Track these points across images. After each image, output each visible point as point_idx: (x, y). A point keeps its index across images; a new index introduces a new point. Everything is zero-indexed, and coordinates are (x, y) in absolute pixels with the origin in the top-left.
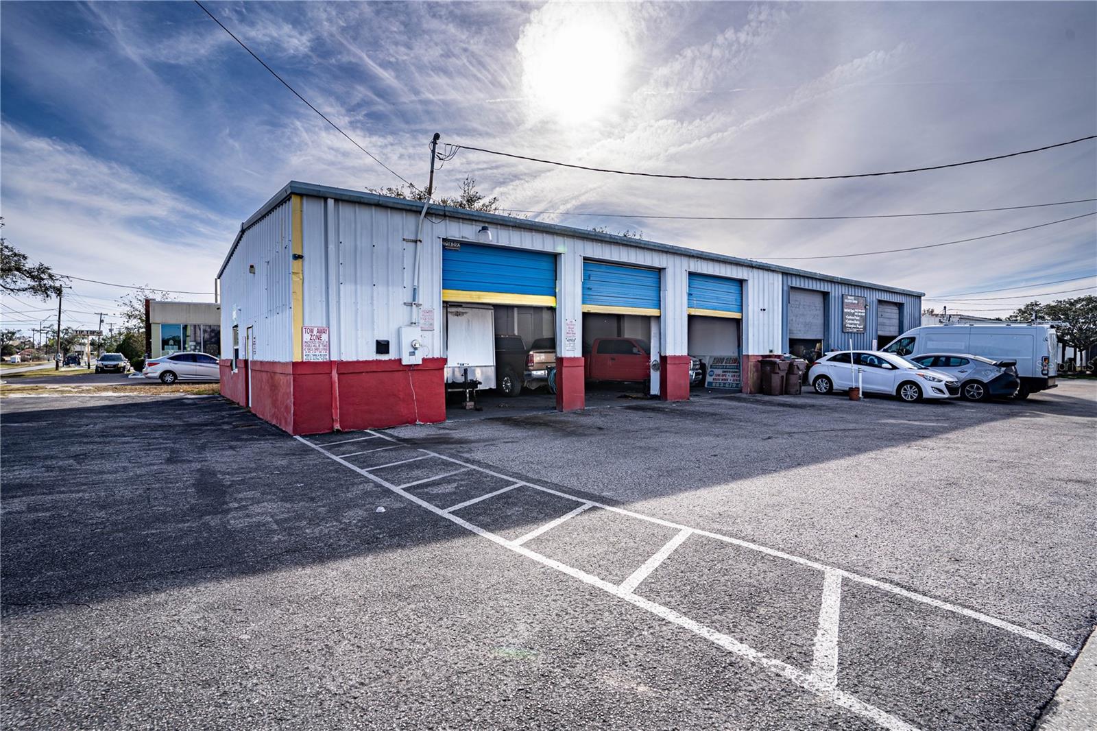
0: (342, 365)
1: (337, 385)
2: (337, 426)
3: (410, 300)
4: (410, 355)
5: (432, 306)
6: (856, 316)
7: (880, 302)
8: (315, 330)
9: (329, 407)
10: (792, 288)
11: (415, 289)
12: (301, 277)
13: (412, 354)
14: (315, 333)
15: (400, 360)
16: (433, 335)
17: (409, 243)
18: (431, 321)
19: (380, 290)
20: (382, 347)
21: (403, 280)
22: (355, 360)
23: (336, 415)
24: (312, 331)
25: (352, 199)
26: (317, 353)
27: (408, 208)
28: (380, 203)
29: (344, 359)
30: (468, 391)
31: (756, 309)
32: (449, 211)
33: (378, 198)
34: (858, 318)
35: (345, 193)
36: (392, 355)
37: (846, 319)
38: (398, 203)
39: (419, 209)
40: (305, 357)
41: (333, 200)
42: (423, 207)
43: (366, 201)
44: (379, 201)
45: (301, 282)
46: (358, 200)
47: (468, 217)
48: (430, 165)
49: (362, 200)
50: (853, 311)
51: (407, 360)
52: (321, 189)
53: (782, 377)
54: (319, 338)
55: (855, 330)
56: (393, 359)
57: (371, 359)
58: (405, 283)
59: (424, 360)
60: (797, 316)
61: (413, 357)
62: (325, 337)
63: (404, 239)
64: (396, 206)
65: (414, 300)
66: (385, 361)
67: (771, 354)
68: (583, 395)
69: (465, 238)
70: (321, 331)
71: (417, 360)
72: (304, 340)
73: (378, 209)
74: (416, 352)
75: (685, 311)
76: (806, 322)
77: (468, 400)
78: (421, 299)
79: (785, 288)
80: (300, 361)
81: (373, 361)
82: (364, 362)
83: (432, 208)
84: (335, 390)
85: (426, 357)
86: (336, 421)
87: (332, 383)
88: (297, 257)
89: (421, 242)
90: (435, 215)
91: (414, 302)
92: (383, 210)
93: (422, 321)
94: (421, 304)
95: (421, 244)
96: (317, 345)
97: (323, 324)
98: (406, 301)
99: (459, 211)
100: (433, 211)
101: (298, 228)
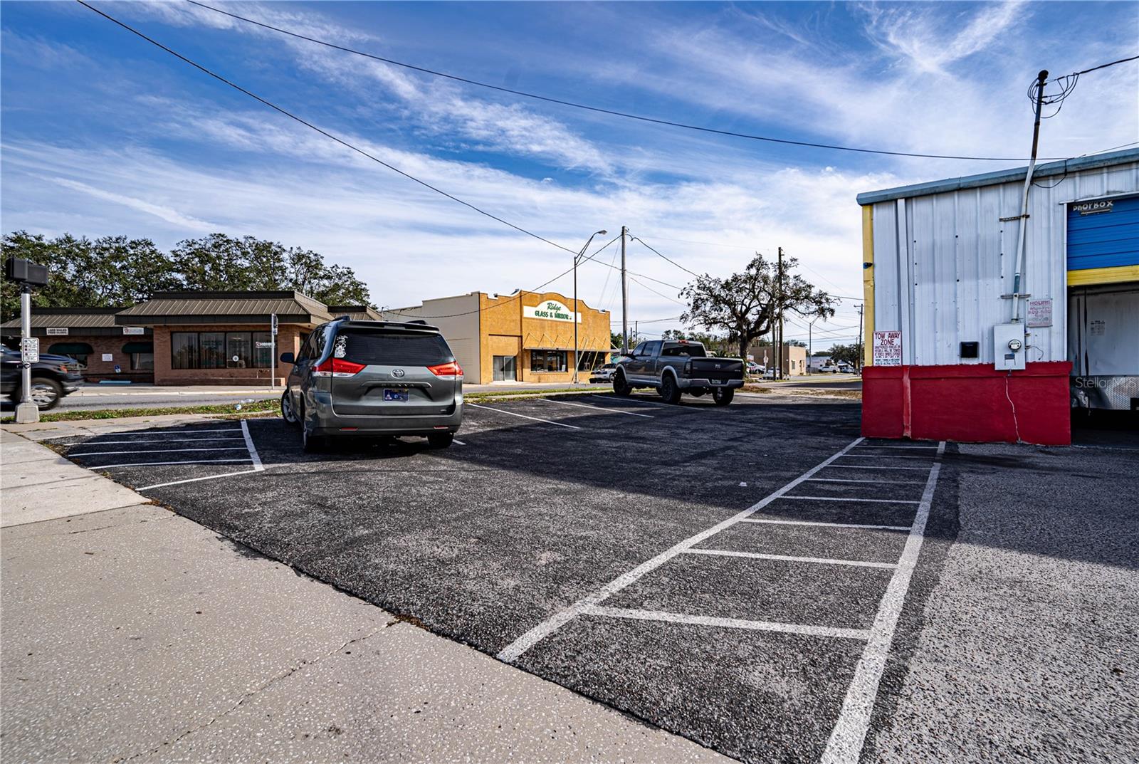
0: (915, 371)
1: (909, 390)
2: (908, 433)
3: (1010, 291)
4: (1006, 359)
5: (1049, 295)
8: (887, 335)
9: (899, 414)
11: (1016, 277)
12: (872, 284)
13: (1010, 356)
14: (886, 338)
15: (993, 365)
16: (1050, 333)
17: (1010, 223)
18: (1048, 315)
19: (969, 285)
20: (969, 349)
21: (1000, 269)
22: (933, 364)
23: (908, 421)
24: (883, 336)
25: (924, 192)
26: (889, 358)
27: (1004, 180)
28: (961, 186)
29: (920, 363)
32: (1075, 165)
33: (958, 182)
35: (916, 189)
36: (982, 359)
38: (987, 179)
39: (1020, 177)
40: (875, 362)
41: (903, 200)
42: (1026, 173)
43: (942, 190)
44: (959, 184)
45: (872, 288)
46: (933, 191)
47: (1115, 162)
48: (1034, 116)
49: (937, 190)
51: (1001, 364)
52: (888, 193)
54: (891, 342)
56: (985, 363)
57: (954, 364)
58: (1003, 271)
59: (1027, 364)
61: (1012, 361)
62: (897, 341)
63: (1001, 220)
64: (984, 183)
65: (1016, 289)
66: (973, 365)
69: (1115, 192)
70: (893, 336)
71: (1019, 363)
72: (875, 345)
73: (962, 193)
74: (1016, 355)
78: (1027, 288)
80: (870, 365)
81: (956, 366)
82: (944, 366)
83: (1043, 170)
84: (907, 396)
85: (1037, 361)
86: (908, 428)
87: (903, 388)
88: (867, 265)
89: (1027, 216)
90: (1047, 177)
91: (1016, 291)
92: (970, 192)
93: (1031, 316)
94: (1029, 295)
95: (1028, 219)
96: (889, 349)
97: (893, 328)
98: (1004, 294)
99: (1095, 159)
100: (1045, 173)
101: (869, 237)
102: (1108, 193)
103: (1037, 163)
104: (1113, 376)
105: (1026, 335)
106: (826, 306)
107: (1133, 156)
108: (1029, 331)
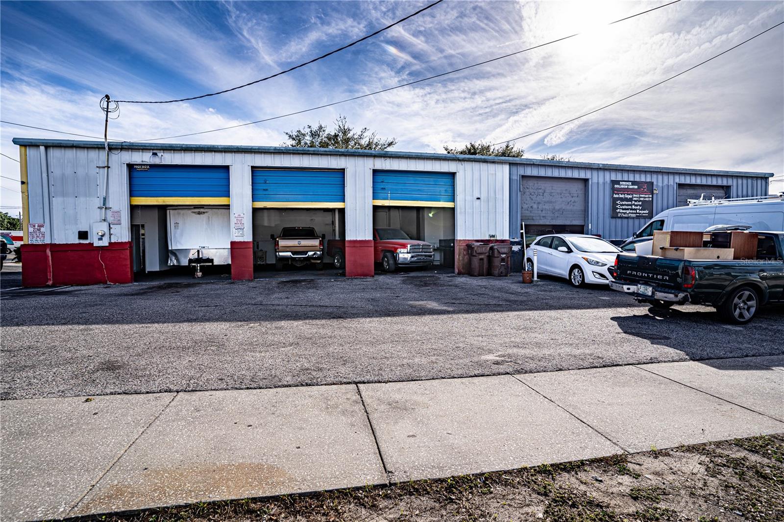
0: (53, 246)
1: (50, 258)
2: (50, 283)
3: (102, 205)
4: (98, 240)
5: (119, 208)
6: (635, 201)
7: (681, 186)
8: (37, 225)
9: (45, 271)
10: (523, 177)
11: (104, 198)
12: (27, 195)
13: (100, 239)
14: (36, 227)
15: (93, 244)
16: (122, 227)
17: (101, 169)
18: (120, 218)
19: (82, 199)
20: (83, 235)
22: (65, 243)
23: (50, 276)
24: (34, 226)
25: (55, 145)
26: (38, 239)
28: (75, 145)
29: (56, 242)
30: (199, 265)
31: (468, 198)
32: (126, 145)
33: (72, 142)
34: (640, 203)
35: (50, 141)
36: (89, 240)
37: (618, 204)
38: (87, 144)
39: (103, 146)
40: (30, 242)
41: (43, 147)
45: (26, 197)
46: (59, 145)
47: (142, 148)
48: (105, 117)
49: (62, 145)
50: (630, 196)
51: (97, 244)
52: (33, 141)
53: (483, 259)
54: (39, 230)
55: (634, 215)
56: (90, 242)
58: (98, 194)
60: (539, 203)
61: (101, 241)
62: (42, 229)
63: (97, 167)
64: (88, 146)
65: (104, 204)
66: (85, 243)
67: (492, 239)
68: (252, 269)
69: (145, 161)
70: (41, 226)
71: (105, 243)
72: (30, 231)
74: (105, 238)
75: (370, 202)
76: (554, 209)
77: (199, 271)
78: (110, 204)
79: (514, 177)
80: (27, 243)
81: (77, 244)
82: (71, 244)
83: (112, 145)
84: (49, 261)
85: (116, 241)
86: (50, 280)
87: (47, 257)
88: (23, 183)
89: (109, 167)
90: (116, 149)
91: (105, 206)
92: (81, 149)
93: (112, 219)
94: (111, 208)
95: (109, 169)
96: (38, 234)
97: (41, 222)
98: (99, 206)
99: (134, 144)
100: (114, 147)
101: (24, 165)
102: (142, 161)
105: (110, 228)
107: (148, 146)
108: (111, 226)
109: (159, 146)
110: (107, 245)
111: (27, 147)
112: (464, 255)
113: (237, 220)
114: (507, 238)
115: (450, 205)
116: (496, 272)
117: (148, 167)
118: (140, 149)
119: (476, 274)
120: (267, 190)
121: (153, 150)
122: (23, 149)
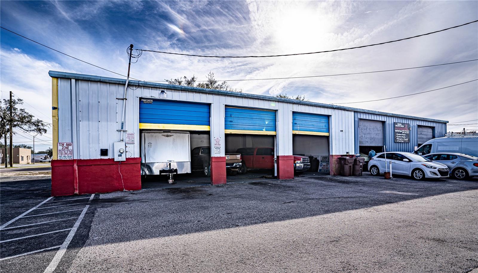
0: (81, 163)
1: (77, 171)
2: (77, 192)
3: (120, 129)
4: (119, 156)
5: (133, 132)
6: (403, 134)
7: (419, 126)
8: (65, 144)
9: (72, 183)
10: (360, 119)
11: (122, 123)
12: (57, 118)
13: (120, 156)
14: (65, 145)
15: (114, 159)
16: (134, 146)
17: (120, 100)
18: (132, 139)
19: (103, 124)
20: (104, 152)
21: (116, 119)
22: (89, 159)
23: (77, 186)
24: (63, 145)
25: (85, 79)
26: (66, 156)
27: (118, 82)
28: (101, 80)
29: (82, 158)
30: (170, 174)
31: (337, 131)
32: (142, 84)
34: (405, 135)
35: (82, 76)
36: (109, 156)
37: (397, 135)
38: (112, 80)
39: (124, 83)
40: (59, 158)
41: (74, 80)
42: (126, 82)
43: (93, 80)
44: (100, 79)
45: (57, 121)
46: (89, 79)
47: (153, 86)
48: (129, 60)
49: (91, 79)
50: (401, 131)
51: (117, 159)
53: (350, 166)
54: (67, 148)
55: (403, 141)
56: (111, 158)
57: (98, 158)
58: (117, 120)
59: (127, 159)
60: (365, 134)
61: (121, 157)
62: (70, 148)
63: (117, 99)
64: (110, 82)
65: (122, 128)
66: (106, 159)
67: (347, 154)
68: (226, 176)
69: (153, 97)
70: (68, 145)
71: (123, 158)
72: (59, 149)
73: (102, 84)
74: (122, 155)
75: (291, 132)
76: (371, 137)
77: (171, 179)
78: (126, 128)
79: (356, 119)
80: (56, 159)
81: (99, 159)
82: (93, 160)
83: (131, 83)
84: (76, 174)
85: (130, 157)
86: (77, 189)
87: (74, 170)
88: (54, 108)
89: (126, 99)
90: (133, 86)
91: (122, 130)
92: (105, 84)
93: (127, 139)
94: (127, 131)
95: (126, 100)
96: (66, 151)
97: (69, 141)
98: (118, 129)
99: (148, 83)
100: (132, 84)
101: (55, 94)
102: (151, 97)
103: (130, 79)
104: (155, 163)
105: (126, 147)
106: (42, 127)
107: (158, 85)
108: (127, 145)
109: (165, 86)
110: (125, 160)
111: (59, 79)
112: (336, 164)
113: (216, 142)
114: (353, 154)
115: (326, 134)
116: (357, 173)
117: (152, 101)
118: (149, 87)
119: (347, 175)
120: (232, 121)
121: (162, 88)
122: (55, 80)
